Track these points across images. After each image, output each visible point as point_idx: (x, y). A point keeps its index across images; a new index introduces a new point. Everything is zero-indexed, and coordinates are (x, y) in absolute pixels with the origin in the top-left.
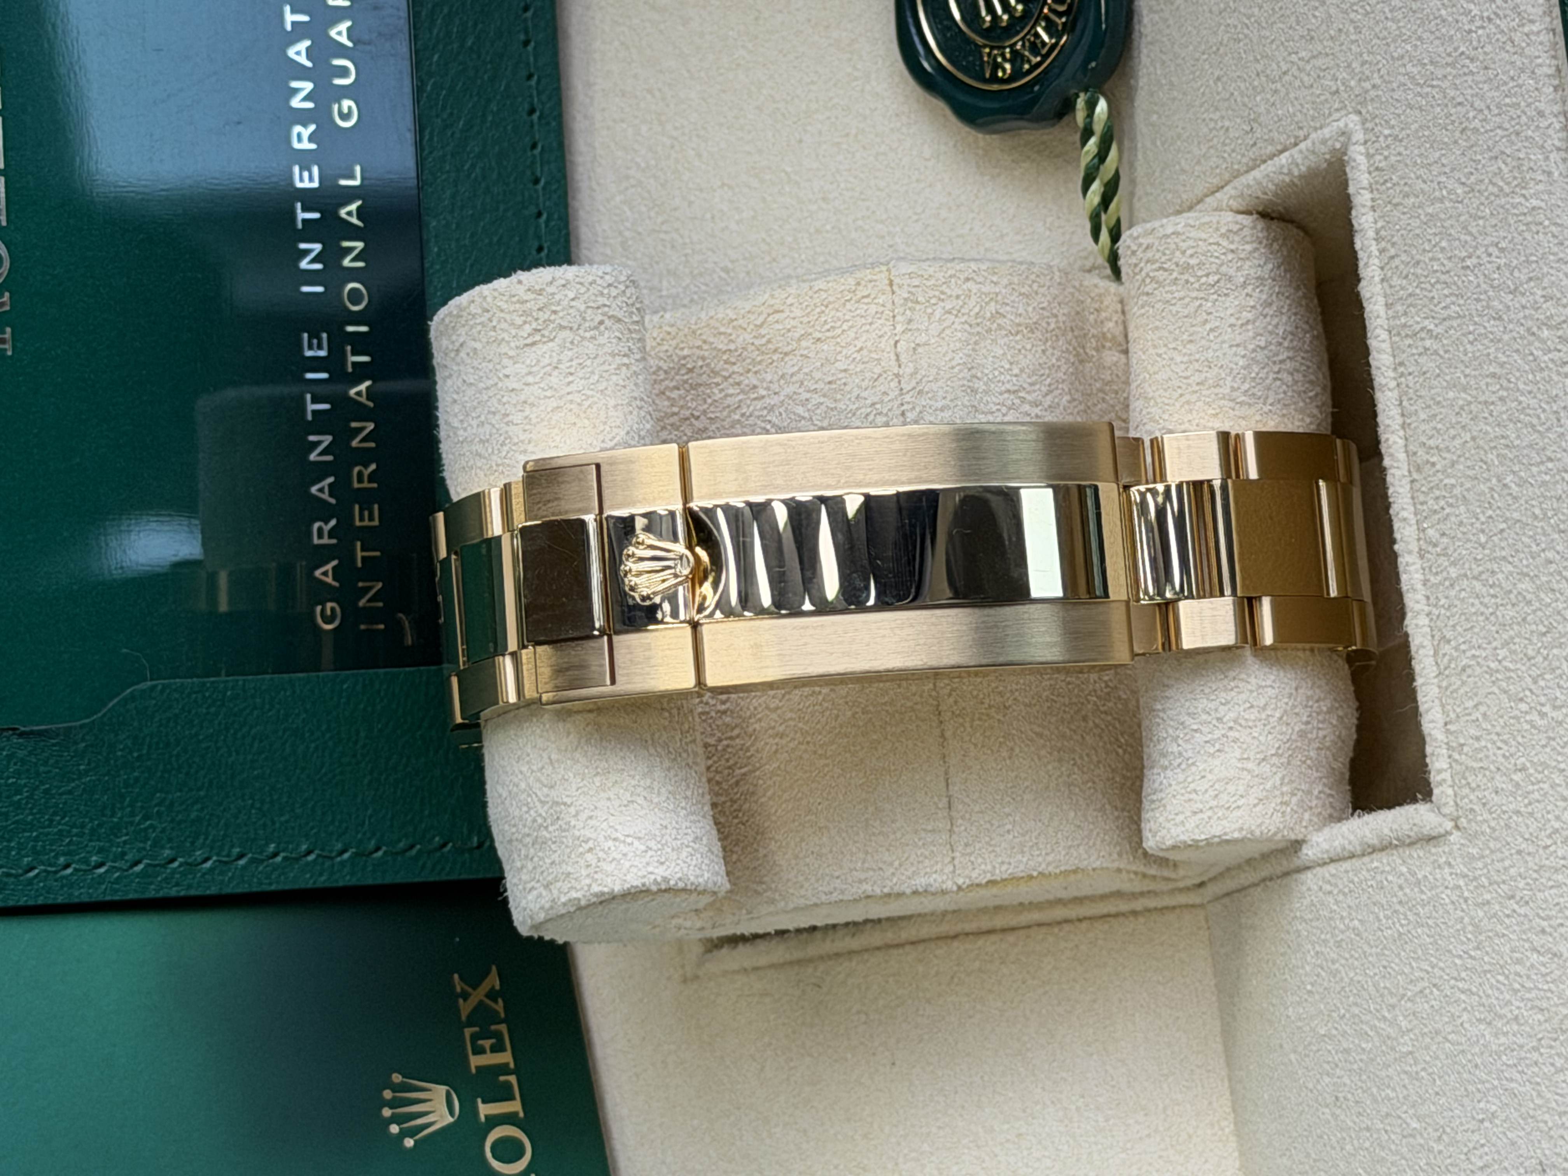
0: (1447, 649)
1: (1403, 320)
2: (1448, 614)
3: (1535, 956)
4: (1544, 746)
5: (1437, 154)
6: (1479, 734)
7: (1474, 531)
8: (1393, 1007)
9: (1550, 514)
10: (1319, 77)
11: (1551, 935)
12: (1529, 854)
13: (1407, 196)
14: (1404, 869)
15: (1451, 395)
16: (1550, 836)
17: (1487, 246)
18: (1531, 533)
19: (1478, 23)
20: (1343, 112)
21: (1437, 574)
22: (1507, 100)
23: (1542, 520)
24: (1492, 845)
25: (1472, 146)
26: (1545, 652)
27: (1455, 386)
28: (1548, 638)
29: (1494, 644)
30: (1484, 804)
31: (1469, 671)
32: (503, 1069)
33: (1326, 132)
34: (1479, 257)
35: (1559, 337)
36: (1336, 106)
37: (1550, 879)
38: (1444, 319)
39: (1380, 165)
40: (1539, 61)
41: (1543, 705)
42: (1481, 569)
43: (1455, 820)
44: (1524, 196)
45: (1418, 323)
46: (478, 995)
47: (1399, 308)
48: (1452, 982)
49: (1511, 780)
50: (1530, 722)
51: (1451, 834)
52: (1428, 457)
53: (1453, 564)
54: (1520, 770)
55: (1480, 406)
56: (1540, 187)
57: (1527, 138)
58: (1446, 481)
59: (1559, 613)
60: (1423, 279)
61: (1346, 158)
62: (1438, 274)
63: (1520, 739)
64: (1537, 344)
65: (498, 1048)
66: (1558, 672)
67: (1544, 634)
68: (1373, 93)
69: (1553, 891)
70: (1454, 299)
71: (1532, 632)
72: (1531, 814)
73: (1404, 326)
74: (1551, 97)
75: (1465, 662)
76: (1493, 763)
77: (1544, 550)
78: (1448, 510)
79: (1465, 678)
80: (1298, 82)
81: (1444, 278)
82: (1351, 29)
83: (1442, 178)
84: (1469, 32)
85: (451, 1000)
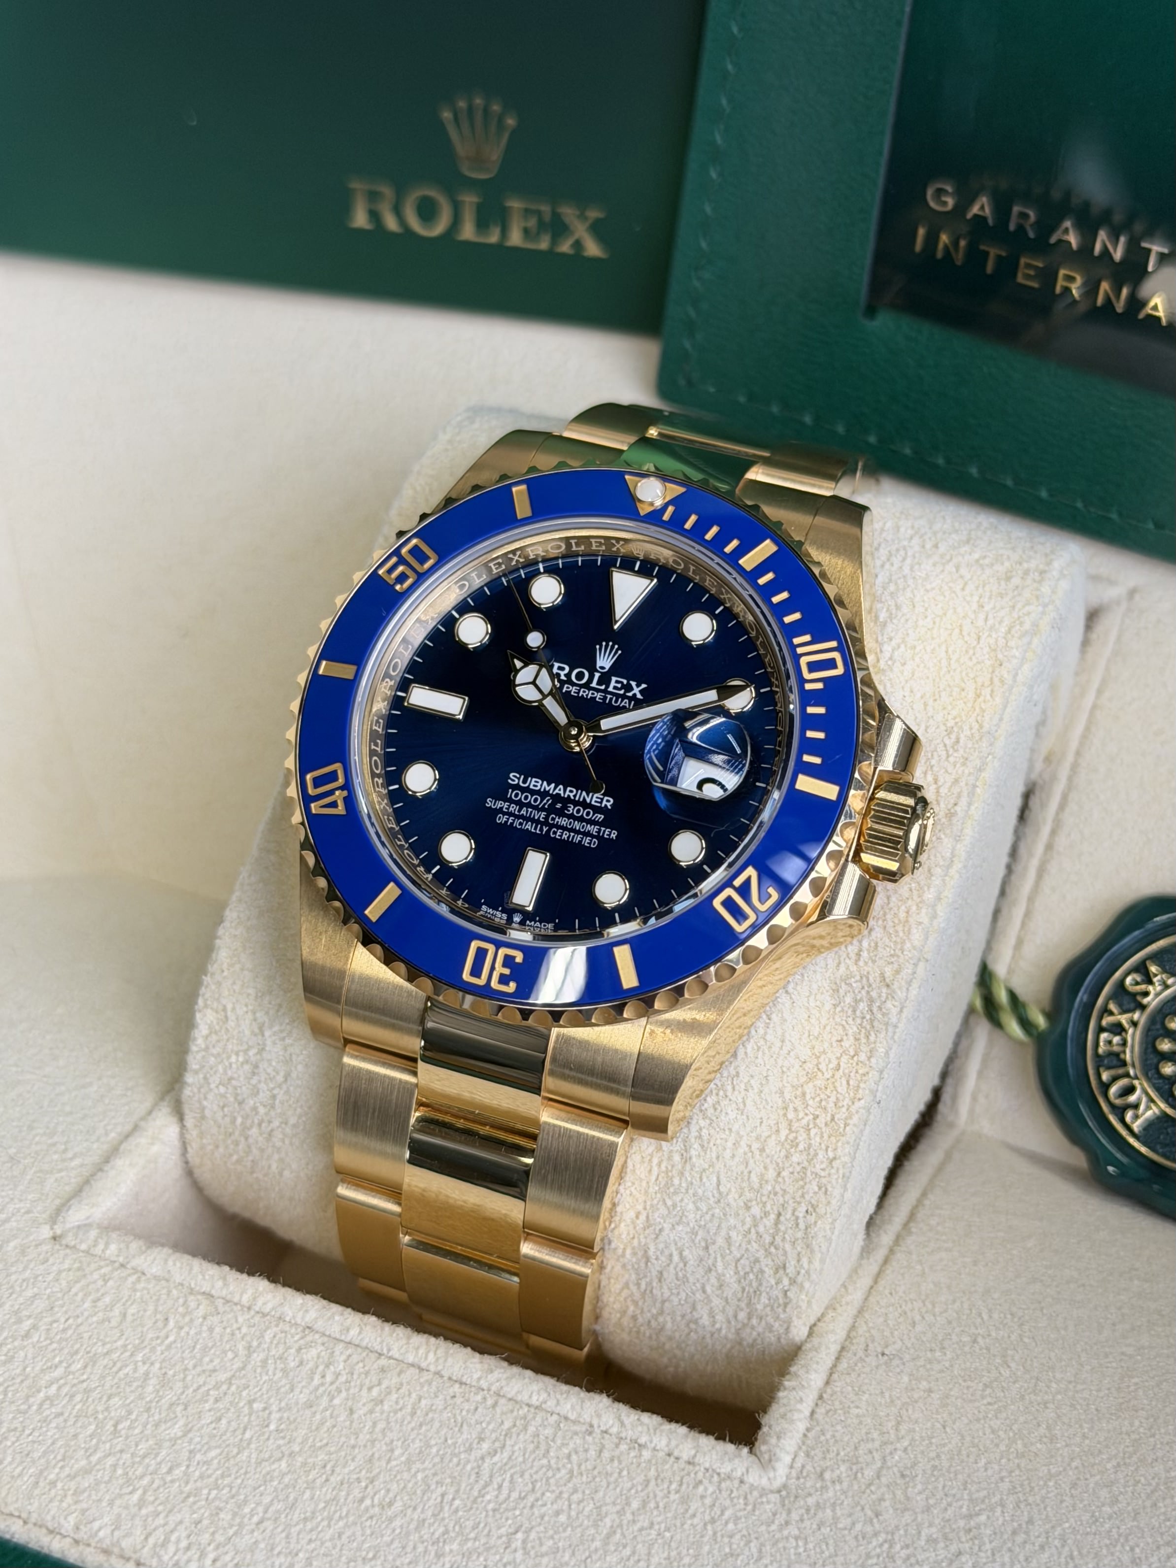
1: (531, 1429)
2: (228, 1330)
4: (24, 1370)
6: (100, 1304)
7: (272, 1400)
9: (214, 1493)
10: (857, 1463)
13: (644, 1504)
14: (76, 1162)
15: (416, 1445)
18: (215, 1462)
20: (794, 1473)
21: (274, 1337)
23: (217, 1480)
26: (100, 1417)
27: (421, 1452)
28: (109, 1427)
29: (157, 1365)
30: (37, 1277)
31: (160, 1324)
32: (505, 233)
33: (795, 1442)
34: (515, 1551)
36: (809, 1467)
39: (702, 1488)
41: (60, 1388)
42: (233, 1389)
45: (514, 1445)
47: (548, 1431)
49: (29, 1317)
50: (56, 1366)
51: (52, 1229)
52: (383, 1386)
53: (264, 1362)
54: (28, 1331)
55: (376, 1472)
58: (343, 1395)
59: (121, 1451)
60: (550, 1474)
62: (538, 1495)
65: (526, 232)
66: (70, 1423)
68: (781, 1518)
70: (502, 1497)
71: (130, 1413)
73: (525, 1428)
75: (171, 1323)
76: (62, 1306)
77: (188, 1467)
78: (317, 1381)
79: (158, 1316)
80: (875, 1435)
81: (531, 1499)
82: (869, 1529)
83: (627, 1552)
85: (582, 201)
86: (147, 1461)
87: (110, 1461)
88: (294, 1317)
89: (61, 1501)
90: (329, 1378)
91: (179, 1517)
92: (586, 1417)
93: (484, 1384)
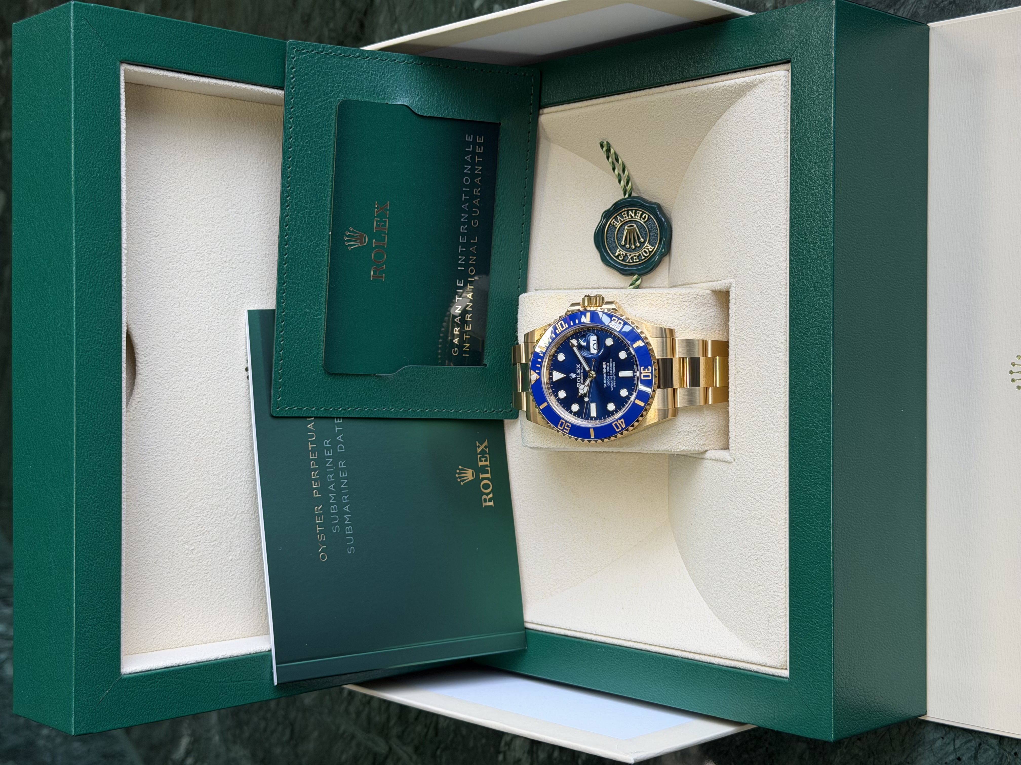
0: (738, 418)
1: (739, 335)
3: (749, 497)
4: (759, 448)
5: (753, 296)
6: (743, 441)
7: (749, 392)
8: (713, 498)
10: (726, 266)
11: (754, 493)
12: (751, 473)
13: (745, 304)
14: (720, 467)
15: (748, 357)
16: (757, 470)
18: (763, 396)
19: (768, 266)
20: (731, 278)
21: (738, 399)
22: (773, 288)
23: (766, 394)
24: (743, 468)
25: (762, 297)
26: (762, 426)
27: (749, 355)
29: (750, 420)
30: (742, 458)
31: (743, 425)
32: (487, 466)
33: (726, 281)
34: (760, 325)
35: (777, 351)
36: (729, 275)
37: (755, 480)
38: (749, 338)
39: (738, 294)
40: (782, 280)
41: (760, 438)
42: (749, 401)
43: (734, 459)
44: (773, 313)
46: (482, 447)
47: (738, 331)
48: (728, 497)
49: (750, 454)
50: (756, 442)
51: (733, 462)
52: (740, 370)
53: (743, 398)
54: (752, 453)
55: (755, 362)
56: (778, 312)
57: (776, 299)
58: (744, 377)
59: (767, 417)
60: (745, 326)
61: (730, 289)
63: (753, 445)
64: (771, 351)
65: (486, 461)
66: (765, 432)
67: (763, 422)
68: (739, 276)
69: (756, 484)
70: (752, 333)
71: (760, 420)
72: (753, 464)
73: (739, 336)
74: (783, 290)
75: (742, 422)
76: (746, 449)
77: (766, 401)
78: (743, 385)
80: (720, 266)
81: (750, 327)
82: (736, 258)
83: (754, 302)
84: (766, 268)
85: (476, 447)
86: (767, 411)
87: (769, 419)
90: (742, 382)
91: (775, 398)
92: (733, 325)
93: (734, 349)
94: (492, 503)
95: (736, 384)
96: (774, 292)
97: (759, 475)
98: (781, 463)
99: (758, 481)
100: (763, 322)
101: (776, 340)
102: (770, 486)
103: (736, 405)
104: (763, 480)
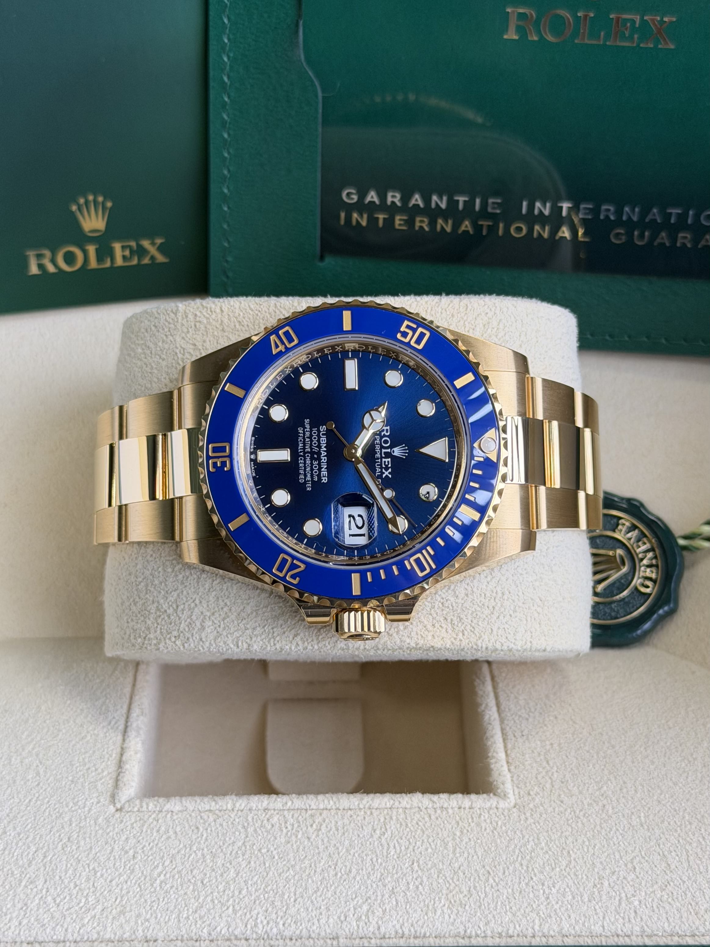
0: (211, 819)
1: (394, 818)
2: (230, 823)
3: (34, 850)
4: (143, 873)
5: (480, 854)
6: (161, 832)
7: (269, 846)
8: (37, 755)
9: (266, 895)
10: (540, 784)
11: (42, 861)
12: (88, 854)
13: (462, 832)
14: (105, 773)
15: (347, 842)
16: (94, 869)
17: (421, 878)
18: (259, 882)
19: (547, 891)
20: (517, 797)
21: (253, 818)
22: (499, 903)
23: (264, 889)
24: (100, 832)
25: (479, 877)
26: (193, 881)
27: (350, 845)
28: (199, 883)
29: (206, 849)
30: (122, 830)
31: (196, 831)
32: (113, 260)
33: (509, 784)
34: (417, 871)
35: (361, 917)
36: (522, 793)
37: (71, 865)
38: (388, 844)
39: (482, 817)
40: (517, 926)
41: (165, 875)
42: (248, 847)
43: (120, 810)
44: (444, 905)
45: (390, 827)
46: (153, 250)
48: (37, 795)
49: (130, 849)
50: (157, 866)
51: (114, 806)
52: (317, 823)
53: (255, 831)
54: (134, 856)
55: (335, 860)
56: (447, 916)
57: (476, 912)
58: (301, 832)
59: (212, 893)
60: (413, 834)
61: (491, 795)
62: (414, 844)
63: (151, 858)
64: (361, 901)
65: (124, 257)
66: (180, 888)
67: (202, 882)
68: (523, 817)
69: (64, 867)
70: (398, 852)
71: (205, 875)
72: (109, 859)
73: (391, 818)
74: (496, 930)
75: (201, 829)
76: (143, 839)
77: (247, 888)
78: (285, 831)
79: (193, 828)
80: (541, 769)
81: (411, 848)
82: (561, 809)
83: (466, 855)
84: (543, 885)
85: (151, 237)
86: (227, 892)
87: (209, 899)
88: (257, 806)
89: (196, 925)
90: (290, 828)
91: (256, 912)
92: (415, 804)
93: (361, 806)
94: (34, 270)
95: (286, 813)
96: (492, 906)
97: (84, 874)
98: (109, 929)
99: (70, 872)
100: (425, 879)
101: (384, 911)
102: (58, 902)
103: (240, 813)
104: (72, 885)
